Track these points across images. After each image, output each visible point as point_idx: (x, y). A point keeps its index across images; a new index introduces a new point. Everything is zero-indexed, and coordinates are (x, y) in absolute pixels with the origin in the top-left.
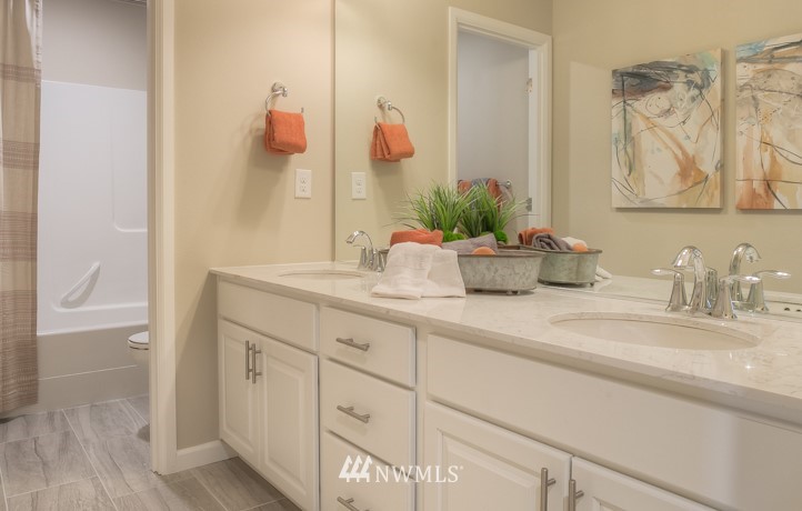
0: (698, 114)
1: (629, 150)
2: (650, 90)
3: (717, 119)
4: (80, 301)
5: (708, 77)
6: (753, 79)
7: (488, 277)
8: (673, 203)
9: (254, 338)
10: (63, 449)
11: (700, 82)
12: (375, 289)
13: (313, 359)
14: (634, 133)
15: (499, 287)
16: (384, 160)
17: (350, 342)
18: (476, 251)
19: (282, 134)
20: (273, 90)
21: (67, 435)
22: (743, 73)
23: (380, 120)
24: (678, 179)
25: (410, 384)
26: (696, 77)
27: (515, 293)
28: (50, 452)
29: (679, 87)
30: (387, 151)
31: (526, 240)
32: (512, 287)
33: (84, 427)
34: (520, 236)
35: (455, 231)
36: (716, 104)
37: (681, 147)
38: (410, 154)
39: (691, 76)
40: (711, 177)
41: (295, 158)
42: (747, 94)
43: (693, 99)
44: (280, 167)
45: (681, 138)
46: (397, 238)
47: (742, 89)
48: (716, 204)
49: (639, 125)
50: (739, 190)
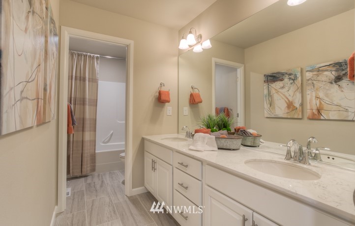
0: (293, 88)
1: (270, 99)
2: (277, 81)
3: (300, 90)
4: (108, 142)
5: (296, 77)
6: (312, 77)
7: (225, 145)
8: (285, 116)
9: (155, 158)
10: (101, 186)
11: (293, 78)
12: (190, 148)
13: (171, 167)
14: (271, 94)
15: (228, 148)
16: (193, 104)
17: (182, 164)
18: (221, 136)
19: (163, 98)
20: (161, 84)
21: (102, 181)
22: (308, 75)
23: (192, 92)
24: (287, 108)
25: (200, 179)
26: (292, 77)
27: (234, 150)
28: (98, 187)
29: (286, 80)
30: (194, 101)
31: (237, 130)
32: (232, 148)
33: (107, 179)
34: (235, 129)
35: (215, 128)
36: (299, 85)
37: (287, 99)
38: (201, 102)
39: (290, 76)
40: (298, 108)
41: (167, 104)
42: (310, 82)
43: (291, 84)
44: (163, 107)
45: (287, 96)
46: (197, 131)
47: (308, 80)
48: (300, 117)
49: (273, 91)
50: (308, 112)
